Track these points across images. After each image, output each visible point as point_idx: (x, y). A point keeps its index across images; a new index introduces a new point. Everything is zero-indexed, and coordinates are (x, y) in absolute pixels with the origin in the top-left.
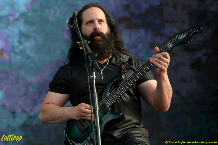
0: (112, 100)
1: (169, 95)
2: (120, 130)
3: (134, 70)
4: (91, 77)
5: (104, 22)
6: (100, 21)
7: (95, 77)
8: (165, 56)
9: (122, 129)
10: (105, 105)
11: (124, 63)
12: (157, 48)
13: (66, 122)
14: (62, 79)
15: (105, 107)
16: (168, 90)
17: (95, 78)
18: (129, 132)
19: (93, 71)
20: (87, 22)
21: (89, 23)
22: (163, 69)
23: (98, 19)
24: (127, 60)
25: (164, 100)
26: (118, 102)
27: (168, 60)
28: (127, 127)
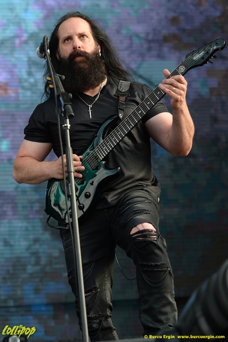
0: (106, 150)
1: (191, 134)
2: (117, 192)
3: (137, 103)
4: (63, 126)
5: (87, 37)
6: (82, 36)
7: (69, 126)
8: (179, 81)
9: (120, 191)
10: (96, 157)
11: (123, 94)
12: (166, 71)
13: (48, 181)
14: (37, 123)
15: (97, 159)
16: (188, 127)
17: (69, 128)
18: (129, 194)
19: (66, 118)
20: (64, 39)
21: (66, 41)
22: (179, 100)
23: (77, 33)
24: (127, 89)
25: (184, 140)
26: (114, 151)
27: (185, 86)
28: (126, 187)
